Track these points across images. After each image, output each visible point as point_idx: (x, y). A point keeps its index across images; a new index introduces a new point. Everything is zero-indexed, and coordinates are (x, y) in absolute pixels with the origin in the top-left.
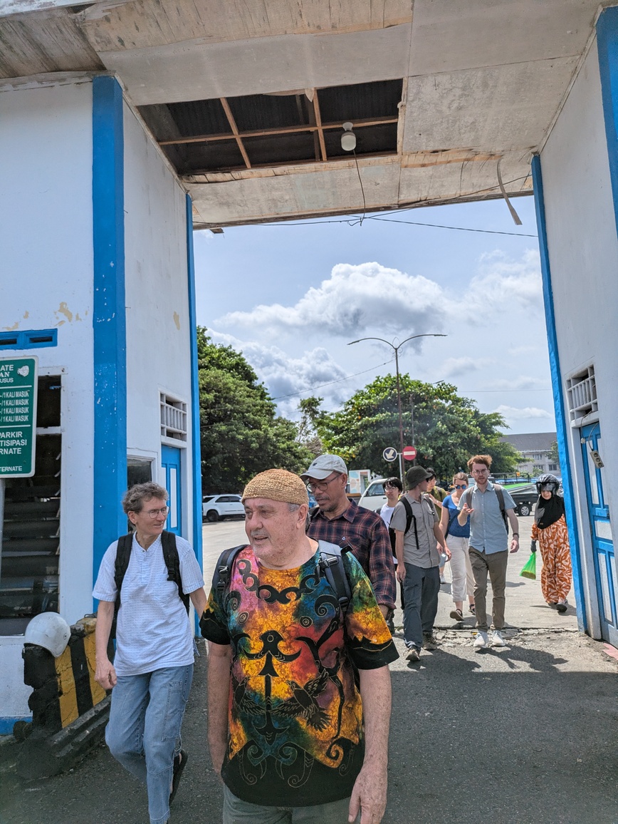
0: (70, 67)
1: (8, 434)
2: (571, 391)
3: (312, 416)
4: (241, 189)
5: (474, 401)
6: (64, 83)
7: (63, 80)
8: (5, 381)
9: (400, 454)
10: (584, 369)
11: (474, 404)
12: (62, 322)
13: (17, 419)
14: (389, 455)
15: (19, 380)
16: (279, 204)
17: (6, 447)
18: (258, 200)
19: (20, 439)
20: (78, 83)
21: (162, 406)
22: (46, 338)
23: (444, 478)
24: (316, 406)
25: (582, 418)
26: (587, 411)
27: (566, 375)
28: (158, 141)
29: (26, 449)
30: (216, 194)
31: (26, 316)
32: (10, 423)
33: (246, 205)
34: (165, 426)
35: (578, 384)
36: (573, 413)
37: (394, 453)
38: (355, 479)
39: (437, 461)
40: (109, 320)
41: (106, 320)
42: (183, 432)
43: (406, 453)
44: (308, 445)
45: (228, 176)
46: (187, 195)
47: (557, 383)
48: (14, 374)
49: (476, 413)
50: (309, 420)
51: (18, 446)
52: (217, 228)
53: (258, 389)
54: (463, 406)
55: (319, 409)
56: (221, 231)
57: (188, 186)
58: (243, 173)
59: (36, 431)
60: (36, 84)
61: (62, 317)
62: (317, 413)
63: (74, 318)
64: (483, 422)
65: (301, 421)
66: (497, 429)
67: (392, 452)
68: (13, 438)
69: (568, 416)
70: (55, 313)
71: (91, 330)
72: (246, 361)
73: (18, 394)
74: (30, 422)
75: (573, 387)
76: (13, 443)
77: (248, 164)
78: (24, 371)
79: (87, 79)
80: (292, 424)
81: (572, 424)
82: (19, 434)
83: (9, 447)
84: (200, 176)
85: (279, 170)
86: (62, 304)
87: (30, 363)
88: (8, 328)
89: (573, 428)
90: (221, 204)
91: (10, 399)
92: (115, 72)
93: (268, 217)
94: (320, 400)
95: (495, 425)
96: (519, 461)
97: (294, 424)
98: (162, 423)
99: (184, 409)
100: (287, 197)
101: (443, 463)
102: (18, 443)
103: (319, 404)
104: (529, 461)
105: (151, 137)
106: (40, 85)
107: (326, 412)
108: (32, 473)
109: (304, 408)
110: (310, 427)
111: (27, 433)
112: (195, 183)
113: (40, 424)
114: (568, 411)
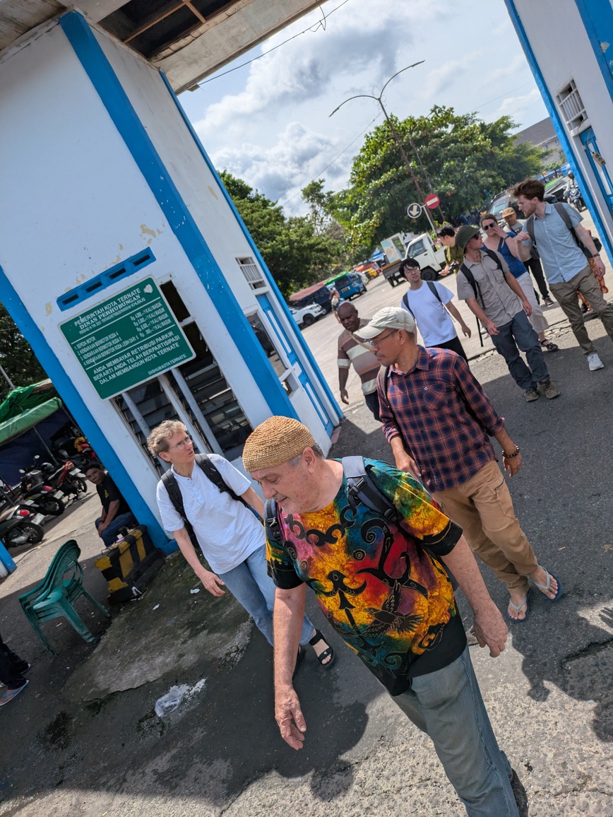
0: (37, 21)
1: (163, 337)
2: (562, 105)
3: (319, 202)
4: (203, 43)
5: (475, 113)
6: (38, 36)
7: (36, 33)
8: (139, 302)
9: (424, 206)
10: (567, 84)
11: (477, 116)
12: (150, 241)
13: (163, 324)
14: (414, 212)
15: (149, 297)
16: (239, 38)
17: (167, 346)
18: (220, 45)
19: (173, 336)
20: (48, 31)
21: (241, 268)
22: (145, 258)
23: (473, 208)
24: (319, 191)
25: (577, 128)
26: (581, 119)
27: (554, 92)
28: (122, 40)
29: (181, 341)
30: (183, 58)
31: (121, 248)
32: (160, 329)
33: (211, 54)
34: (250, 282)
35: (566, 99)
36: (569, 124)
37: (418, 208)
38: (390, 247)
39: (460, 194)
40: (183, 223)
41: (181, 224)
42: (261, 280)
43: (429, 203)
44: (328, 233)
45: (189, 39)
46: (160, 72)
47: (548, 101)
48: (143, 294)
49: (483, 126)
50: (318, 208)
51: (175, 342)
52: (192, 86)
53: (257, 199)
54: (466, 124)
55: (324, 191)
56: (197, 87)
57: (158, 64)
58: (201, 29)
59: (180, 326)
60: (15, 50)
61: (148, 236)
62: (323, 196)
63: (157, 233)
64: (493, 132)
65: (310, 211)
66: (511, 132)
67: (415, 208)
68: (168, 339)
69: (567, 128)
70: (141, 235)
71: (174, 237)
72: (233, 177)
73: (154, 307)
74: (173, 322)
75: (563, 102)
76: (170, 341)
77: (202, 19)
78: (148, 289)
79: (53, 24)
80: (304, 219)
81: (572, 134)
82: (171, 334)
83: (169, 345)
84: (166, 51)
85: (230, 11)
86: (142, 227)
87: (149, 281)
88: (113, 263)
89: (574, 137)
90: (190, 64)
91: (150, 312)
92: (73, 5)
93: (233, 53)
94: (321, 182)
95: (505, 130)
96: (542, 156)
97: (307, 218)
98: (248, 281)
99: (253, 263)
100: (244, 29)
101: (466, 193)
102: (173, 340)
103: (322, 187)
105: (116, 40)
106: (19, 48)
107: (332, 192)
108: (194, 355)
109: (308, 197)
110: (321, 213)
111: (176, 330)
112: (163, 59)
113: (180, 320)
114: (566, 123)
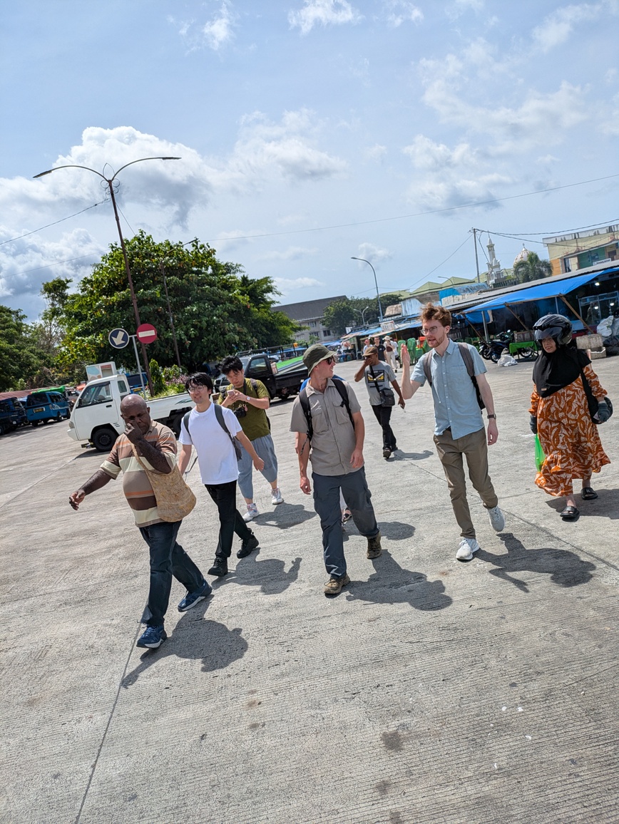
3: (61, 301)
5: (241, 265)
9: (133, 336)
11: (241, 268)
14: (118, 341)
24: (63, 290)
37: (125, 336)
43: (141, 335)
49: (245, 279)
54: (228, 272)
55: (69, 292)
62: (67, 297)
64: (254, 290)
66: (269, 296)
67: (121, 334)
94: (68, 282)
95: (266, 293)
96: (295, 330)
103: (67, 287)
104: (305, 328)
109: (49, 293)
